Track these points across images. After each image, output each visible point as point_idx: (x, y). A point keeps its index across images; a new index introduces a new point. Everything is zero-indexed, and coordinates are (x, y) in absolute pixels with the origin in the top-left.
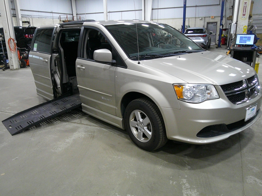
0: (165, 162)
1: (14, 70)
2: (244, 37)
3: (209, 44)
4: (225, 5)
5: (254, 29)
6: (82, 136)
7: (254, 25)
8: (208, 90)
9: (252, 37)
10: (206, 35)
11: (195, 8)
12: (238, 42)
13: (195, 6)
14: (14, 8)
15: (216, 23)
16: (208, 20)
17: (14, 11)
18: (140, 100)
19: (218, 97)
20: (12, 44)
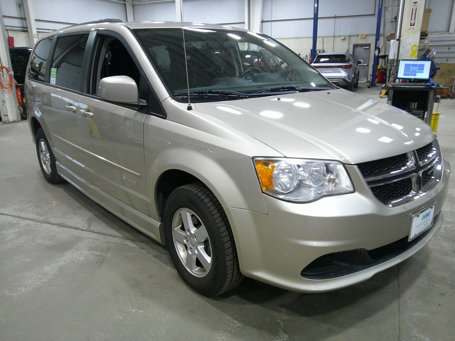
0: (236, 324)
1: (10, 123)
2: (413, 65)
3: (355, 81)
4: (383, 15)
5: (432, 56)
6: (81, 259)
7: (431, 48)
8: (332, 173)
9: (427, 64)
10: (351, 66)
11: (333, 20)
12: (401, 75)
13: (334, 17)
14: (23, 17)
15: (369, 45)
16: (355, 41)
17: (24, 21)
18: (190, 189)
19: (352, 190)
20: (5, 76)
